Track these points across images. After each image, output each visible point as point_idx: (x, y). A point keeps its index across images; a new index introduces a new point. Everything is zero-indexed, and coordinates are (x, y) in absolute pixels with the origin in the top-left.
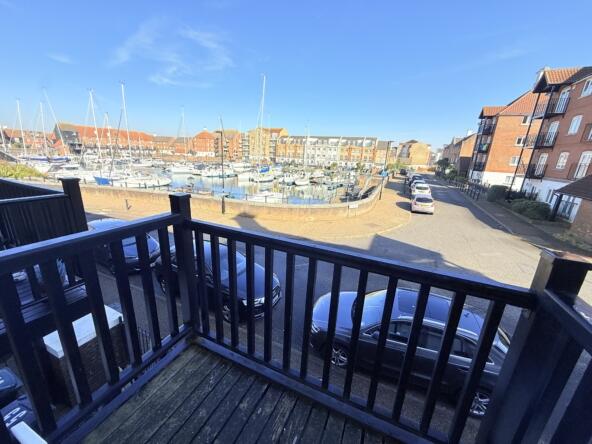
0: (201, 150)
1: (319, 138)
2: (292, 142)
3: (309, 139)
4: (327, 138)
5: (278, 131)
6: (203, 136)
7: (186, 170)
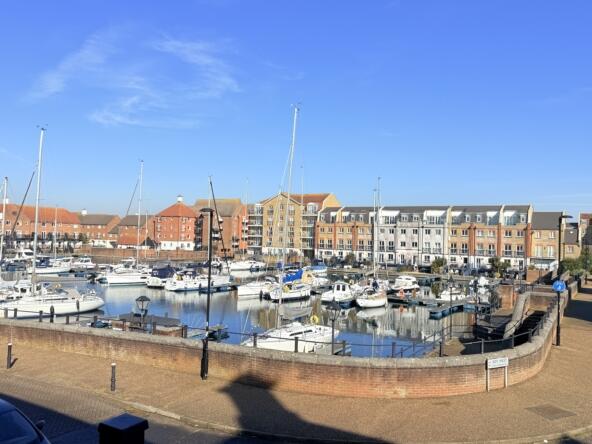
0: (168, 239)
2: (347, 219)
3: (382, 213)
4: (421, 210)
5: (320, 199)
6: (174, 213)
7: (136, 278)
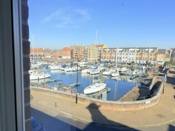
0: (64, 56)
1: (124, 49)
2: (109, 51)
3: (119, 50)
4: (128, 49)
5: (102, 46)
6: (65, 49)
7: (57, 67)
